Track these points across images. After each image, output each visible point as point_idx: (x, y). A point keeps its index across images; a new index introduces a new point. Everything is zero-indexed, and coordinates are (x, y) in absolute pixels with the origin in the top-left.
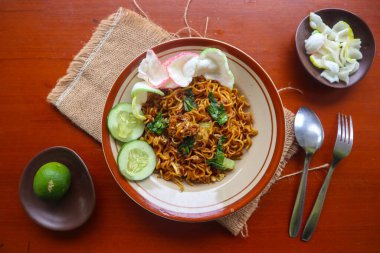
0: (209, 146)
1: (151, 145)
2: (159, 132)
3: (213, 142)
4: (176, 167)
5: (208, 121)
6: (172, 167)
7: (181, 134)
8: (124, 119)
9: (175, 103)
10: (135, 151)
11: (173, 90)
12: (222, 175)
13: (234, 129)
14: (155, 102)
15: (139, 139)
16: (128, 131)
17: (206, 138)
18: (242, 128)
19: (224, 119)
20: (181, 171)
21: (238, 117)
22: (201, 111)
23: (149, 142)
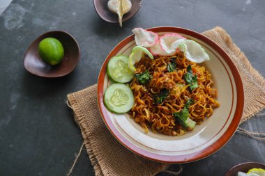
0: (178, 103)
1: (133, 91)
2: (143, 82)
3: (182, 101)
4: (147, 112)
5: (183, 83)
6: (144, 112)
8: (120, 66)
10: (120, 91)
11: (163, 56)
12: (182, 132)
13: (201, 96)
14: (147, 62)
15: (125, 84)
16: (120, 75)
17: (178, 94)
18: (207, 99)
19: (196, 86)
20: (150, 116)
21: (206, 92)
22: (179, 75)
23: (132, 88)
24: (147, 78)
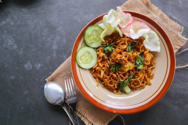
0: (124, 75)
1: (98, 55)
2: (106, 52)
3: (128, 74)
4: (102, 73)
5: (133, 63)
6: (100, 72)
7: (117, 59)
8: (95, 34)
9: (124, 44)
10: (89, 53)
11: (128, 37)
12: (120, 92)
13: (141, 75)
14: (114, 37)
15: (94, 48)
16: (93, 41)
18: (145, 77)
19: (141, 67)
20: (103, 76)
21: (146, 72)
22: (133, 56)
23: (98, 53)
24: (110, 50)
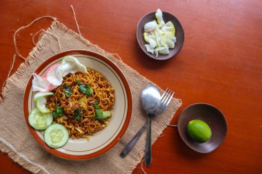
0: (90, 110)
2: (60, 115)
3: (92, 107)
4: (78, 129)
5: (82, 97)
8: (38, 117)
9: (61, 96)
10: (53, 131)
11: (57, 89)
12: (107, 122)
14: (52, 99)
15: (52, 124)
16: (44, 122)
17: (85, 106)
19: (91, 91)
20: (83, 130)
22: (76, 94)
23: (58, 122)
24: (61, 111)
